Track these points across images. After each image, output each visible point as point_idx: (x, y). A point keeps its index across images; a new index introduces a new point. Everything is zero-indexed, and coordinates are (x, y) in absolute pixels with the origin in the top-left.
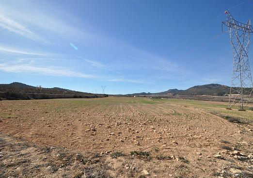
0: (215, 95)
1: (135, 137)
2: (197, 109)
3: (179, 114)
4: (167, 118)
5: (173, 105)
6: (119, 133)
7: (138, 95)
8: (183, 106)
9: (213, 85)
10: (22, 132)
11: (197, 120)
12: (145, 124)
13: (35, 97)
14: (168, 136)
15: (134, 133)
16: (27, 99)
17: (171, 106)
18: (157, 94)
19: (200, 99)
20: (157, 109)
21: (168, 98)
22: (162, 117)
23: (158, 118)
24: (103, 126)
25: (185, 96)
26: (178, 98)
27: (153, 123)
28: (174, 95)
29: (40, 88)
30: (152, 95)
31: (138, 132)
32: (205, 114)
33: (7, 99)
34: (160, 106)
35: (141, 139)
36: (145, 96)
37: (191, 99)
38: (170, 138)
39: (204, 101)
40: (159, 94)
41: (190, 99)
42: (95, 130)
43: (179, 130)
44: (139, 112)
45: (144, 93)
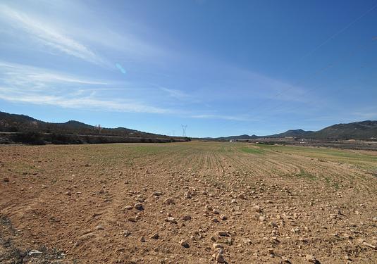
0: (372, 140)
1: (216, 234)
2: (344, 166)
3: (310, 176)
4: (287, 182)
5: (296, 156)
6: (186, 219)
7: (236, 139)
8: (316, 160)
9: (369, 123)
10: (17, 204)
11: (350, 192)
12: (242, 197)
13: (89, 141)
14: (294, 237)
15: (216, 221)
16: (78, 144)
17: (292, 159)
18: (267, 137)
19: (344, 147)
20: (267, 163)
21: (287, 144)
22: (277, 182)
23: (269, 182)
24: (161, 197)
25: (317, 141)
26: (304, 145)
27: (259, 195)
28: (296, 139)
29: (100, 128)
30: (259, 139)
31: (225, 219)
32: (363, 177)
33: (53, 143)
34: (273, 158)
35: (230, 240)
36: (247, 141)
37: (327, 146)
38: (298, 241)
39: (352, 151)
40: (271, 137)
41: (325, 146)
42: (141, 208)
43: (318, 217)
44: (234, 170)
45: (246, 136)
